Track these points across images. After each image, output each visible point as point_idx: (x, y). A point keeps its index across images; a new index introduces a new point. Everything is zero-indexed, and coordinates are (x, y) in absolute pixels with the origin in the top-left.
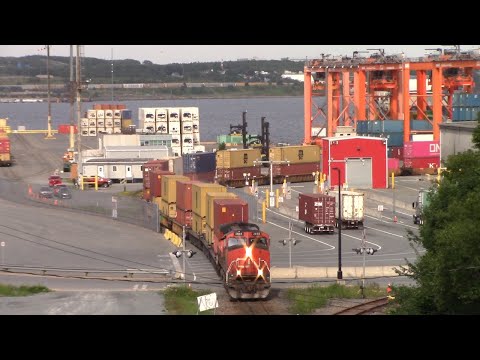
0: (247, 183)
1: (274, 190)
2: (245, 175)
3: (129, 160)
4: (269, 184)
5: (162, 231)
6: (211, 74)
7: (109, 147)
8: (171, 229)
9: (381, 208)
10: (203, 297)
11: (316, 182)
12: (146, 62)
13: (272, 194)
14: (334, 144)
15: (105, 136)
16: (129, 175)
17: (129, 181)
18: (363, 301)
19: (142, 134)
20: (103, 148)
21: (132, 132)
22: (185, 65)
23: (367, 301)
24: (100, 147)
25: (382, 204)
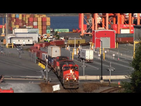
0: (66, 46)
1: (76, 49)
2: (65, 43)
3: (24, 38)
4: (74, 46)
5: (37, 63)
8: (40, 62)
9: (114, 55)
10: (55, 86)
11: (90, 46)
13: (75, 50)
14: (97, 32)
15: (15, 29)
16: (24, 43)
17: (24, 45)
18: (110, 88)
19: (28, 28)
20: (15, 33)
21: (25, 28)
23: (111, 88)
24: (13, 33)
25: (114, 54)
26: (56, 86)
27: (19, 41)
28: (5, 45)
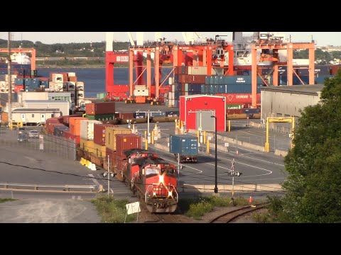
0: (129, 127)
3: (43, 110)
6: (84, 52)
7: (27, 101)
9: (227, 145)
10: (130, 204)
12: (38, 42)
14: (189, 100)
15: (24, 93)
16: (43, 120)
19: (49, 92)
20: (22, 101)
21: (43, 90)
22: (65, 45)
24: (20, 101)
25: (227, 142)
26: (133, 204)
27: (33, 116)
28: (7, 124)
